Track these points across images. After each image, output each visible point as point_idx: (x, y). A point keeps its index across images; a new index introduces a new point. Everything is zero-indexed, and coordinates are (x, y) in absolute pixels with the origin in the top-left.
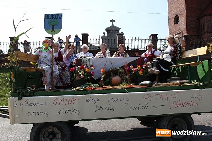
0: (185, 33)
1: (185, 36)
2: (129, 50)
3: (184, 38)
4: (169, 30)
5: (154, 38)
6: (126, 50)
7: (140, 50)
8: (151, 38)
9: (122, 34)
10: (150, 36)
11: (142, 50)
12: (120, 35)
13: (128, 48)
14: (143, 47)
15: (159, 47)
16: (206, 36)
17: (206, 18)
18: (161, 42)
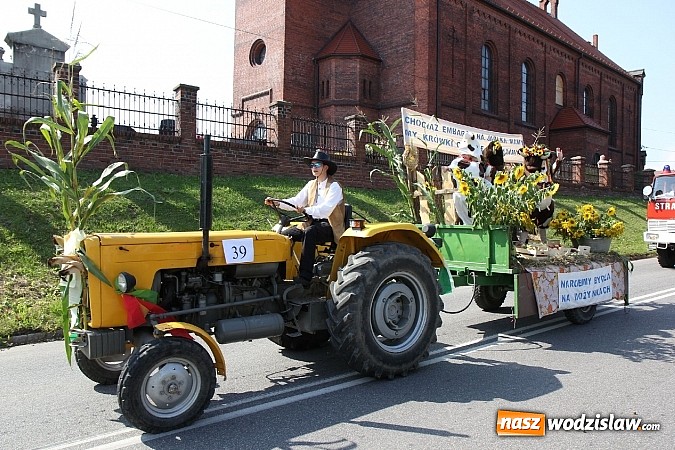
0: (279, 97)
1: (279, 104)
3: (275, 111)
4: (236, 80)
5: (188, 94)
7: (137, 130)
8: (179, 98)
10: (176, 90)
11: (147, 131)
12: (69, 70)
13: (95, 121)
14: (148, 123)
15: (202, 128)
16: (331, 113)
17: (333, 64)
18: (210, 114)
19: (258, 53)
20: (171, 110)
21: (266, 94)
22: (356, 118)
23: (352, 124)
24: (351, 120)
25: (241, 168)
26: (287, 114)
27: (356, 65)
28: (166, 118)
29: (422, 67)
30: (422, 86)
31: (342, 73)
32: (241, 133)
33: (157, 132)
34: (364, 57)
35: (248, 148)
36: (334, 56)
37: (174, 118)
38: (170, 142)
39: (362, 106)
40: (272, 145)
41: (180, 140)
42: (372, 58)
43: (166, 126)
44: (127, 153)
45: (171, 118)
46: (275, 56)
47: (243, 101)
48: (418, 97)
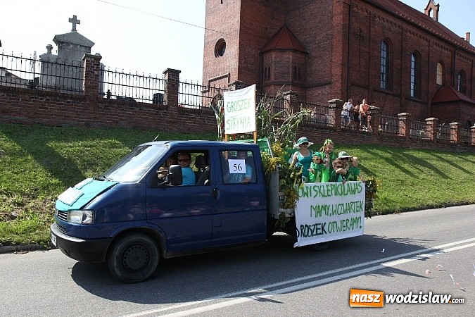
0: (235, 79)
1: (236, 83)
2: (113, 98)
3: (234, 88)
4: (205, 68)
5: (173, 76)
6: (105, 97)
7: (137, 101)
8: (167, 78)
9: (98, 58)
10: (165, 73)
12: (93, 60)
13: (109, 93)
14: (145, 95)
15: (182, 99)
17: (274, 56)
18: (188, 89)
19: (220, 48)
21: (226, 76)
22: (291, 94)
23: (288, 97)
24: (287, 94)
25: (209, 128)
27: (289, 57)
28: (158, 92)
29: (337, 57)
30: (337, 71)
31: (280, 61)
33: (151, 102)
34: (295, 51)
36: (273, 50)
37: (163, 93)
38: (160, 109)
39: (293, 85)
41: (167, 107)
42: (301, 51)
43: (157, 97)
44: (130, 117)
45: (161, 92)
46: (232, 50)
47: (210, 81)
48: (334, 79)
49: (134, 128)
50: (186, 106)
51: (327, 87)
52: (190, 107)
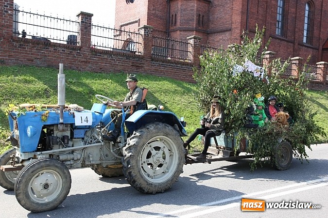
1: (145, 27)
2: (27, 37)
3: (142, 32)
5: (86, 19)
6: (20, 36)
7: (52, 41)
8: (80, 21)
10: (78, 16)
11: (58, 42)
13: (24, 33)
14: (60, 37)
15: (95, 41)
16: (177, 35)
17: (180, 4)
18: (100, 32)
20: (75, 29)
21: (136, 22)
22: (195, 38)
23: (192, 42)
24: (191, 39)
25: (119, 68)
26: (150, 34)
27: (194, 5)
28: (71, 34)
29: (238, 6)
30: (237, 18)
32: (119, 45)
33: (65, 43)
35: (124, 55)
37: (76, 34)
38: (74, 49)
39: (197, 31)
40: (139, 54)
41: (80, 48)
43: (72, 39)
44: (45, 56)
45: (74, 34)
47: (121, 26)
48: (234, 26)
49: (49, 66)
50: (99, 48)
51: (227, 34)
52: (101, 48)
